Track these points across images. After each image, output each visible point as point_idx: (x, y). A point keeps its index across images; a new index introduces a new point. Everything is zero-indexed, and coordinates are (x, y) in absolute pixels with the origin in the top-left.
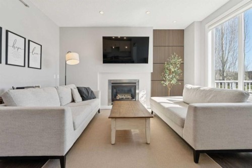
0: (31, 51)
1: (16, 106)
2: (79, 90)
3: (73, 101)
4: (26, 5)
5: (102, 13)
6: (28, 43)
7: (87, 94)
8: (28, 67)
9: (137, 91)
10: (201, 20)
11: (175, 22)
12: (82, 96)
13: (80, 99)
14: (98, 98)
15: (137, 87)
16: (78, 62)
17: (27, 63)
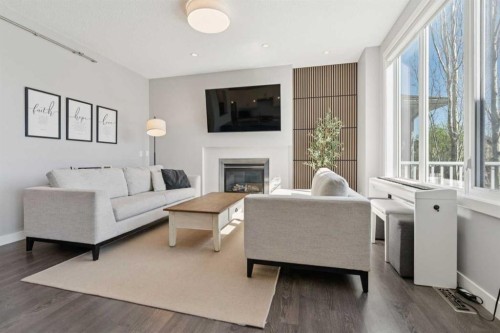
0: (100, 119)
1: (57, 186)
2: (165, 173)
3: (152, 189)
4: (93, 61)
5: (194, 55)
6: (95, 110)
7: (174, 180)
8: (97, 141)
9: (266, 180)
10: (378, 45)
11: (327, 53)
12: (166, 182)
13: (164, 186)
14: (194, 187)
15: (265, 172)
16: (163, 133)
17: (95, 136)
